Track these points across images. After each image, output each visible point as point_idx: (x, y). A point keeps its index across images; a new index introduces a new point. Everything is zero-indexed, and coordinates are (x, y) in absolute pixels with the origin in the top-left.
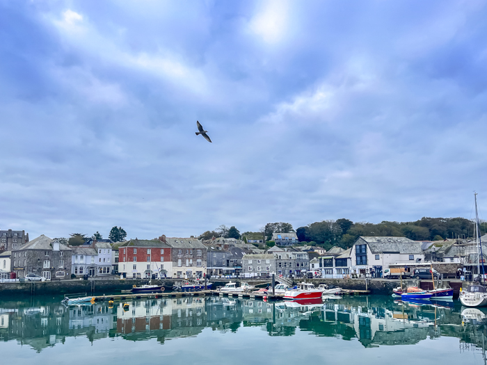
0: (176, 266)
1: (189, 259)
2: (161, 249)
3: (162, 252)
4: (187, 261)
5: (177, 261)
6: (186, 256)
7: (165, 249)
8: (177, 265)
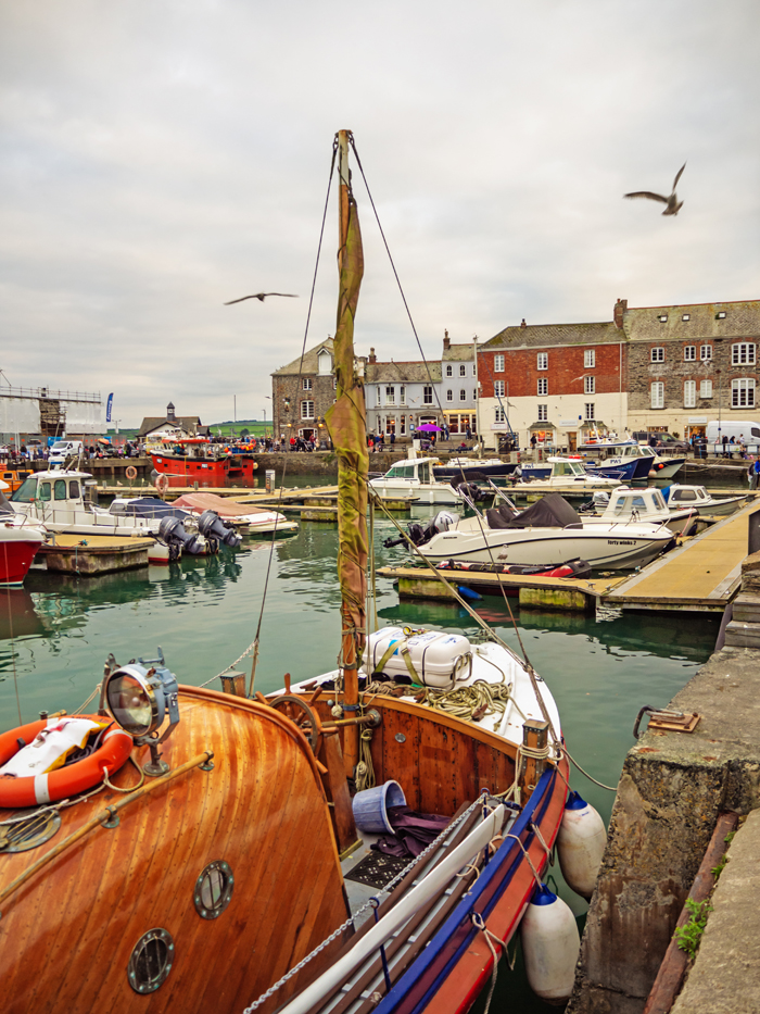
0: (641, 407)
1: (698, 380)
2: (583, 349)
3: (589, 359)
4: (689, 387)
5: (645, 388)
6: (686, 369)
7: (599, 349)
8: (645, 405)
